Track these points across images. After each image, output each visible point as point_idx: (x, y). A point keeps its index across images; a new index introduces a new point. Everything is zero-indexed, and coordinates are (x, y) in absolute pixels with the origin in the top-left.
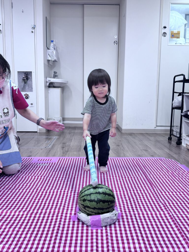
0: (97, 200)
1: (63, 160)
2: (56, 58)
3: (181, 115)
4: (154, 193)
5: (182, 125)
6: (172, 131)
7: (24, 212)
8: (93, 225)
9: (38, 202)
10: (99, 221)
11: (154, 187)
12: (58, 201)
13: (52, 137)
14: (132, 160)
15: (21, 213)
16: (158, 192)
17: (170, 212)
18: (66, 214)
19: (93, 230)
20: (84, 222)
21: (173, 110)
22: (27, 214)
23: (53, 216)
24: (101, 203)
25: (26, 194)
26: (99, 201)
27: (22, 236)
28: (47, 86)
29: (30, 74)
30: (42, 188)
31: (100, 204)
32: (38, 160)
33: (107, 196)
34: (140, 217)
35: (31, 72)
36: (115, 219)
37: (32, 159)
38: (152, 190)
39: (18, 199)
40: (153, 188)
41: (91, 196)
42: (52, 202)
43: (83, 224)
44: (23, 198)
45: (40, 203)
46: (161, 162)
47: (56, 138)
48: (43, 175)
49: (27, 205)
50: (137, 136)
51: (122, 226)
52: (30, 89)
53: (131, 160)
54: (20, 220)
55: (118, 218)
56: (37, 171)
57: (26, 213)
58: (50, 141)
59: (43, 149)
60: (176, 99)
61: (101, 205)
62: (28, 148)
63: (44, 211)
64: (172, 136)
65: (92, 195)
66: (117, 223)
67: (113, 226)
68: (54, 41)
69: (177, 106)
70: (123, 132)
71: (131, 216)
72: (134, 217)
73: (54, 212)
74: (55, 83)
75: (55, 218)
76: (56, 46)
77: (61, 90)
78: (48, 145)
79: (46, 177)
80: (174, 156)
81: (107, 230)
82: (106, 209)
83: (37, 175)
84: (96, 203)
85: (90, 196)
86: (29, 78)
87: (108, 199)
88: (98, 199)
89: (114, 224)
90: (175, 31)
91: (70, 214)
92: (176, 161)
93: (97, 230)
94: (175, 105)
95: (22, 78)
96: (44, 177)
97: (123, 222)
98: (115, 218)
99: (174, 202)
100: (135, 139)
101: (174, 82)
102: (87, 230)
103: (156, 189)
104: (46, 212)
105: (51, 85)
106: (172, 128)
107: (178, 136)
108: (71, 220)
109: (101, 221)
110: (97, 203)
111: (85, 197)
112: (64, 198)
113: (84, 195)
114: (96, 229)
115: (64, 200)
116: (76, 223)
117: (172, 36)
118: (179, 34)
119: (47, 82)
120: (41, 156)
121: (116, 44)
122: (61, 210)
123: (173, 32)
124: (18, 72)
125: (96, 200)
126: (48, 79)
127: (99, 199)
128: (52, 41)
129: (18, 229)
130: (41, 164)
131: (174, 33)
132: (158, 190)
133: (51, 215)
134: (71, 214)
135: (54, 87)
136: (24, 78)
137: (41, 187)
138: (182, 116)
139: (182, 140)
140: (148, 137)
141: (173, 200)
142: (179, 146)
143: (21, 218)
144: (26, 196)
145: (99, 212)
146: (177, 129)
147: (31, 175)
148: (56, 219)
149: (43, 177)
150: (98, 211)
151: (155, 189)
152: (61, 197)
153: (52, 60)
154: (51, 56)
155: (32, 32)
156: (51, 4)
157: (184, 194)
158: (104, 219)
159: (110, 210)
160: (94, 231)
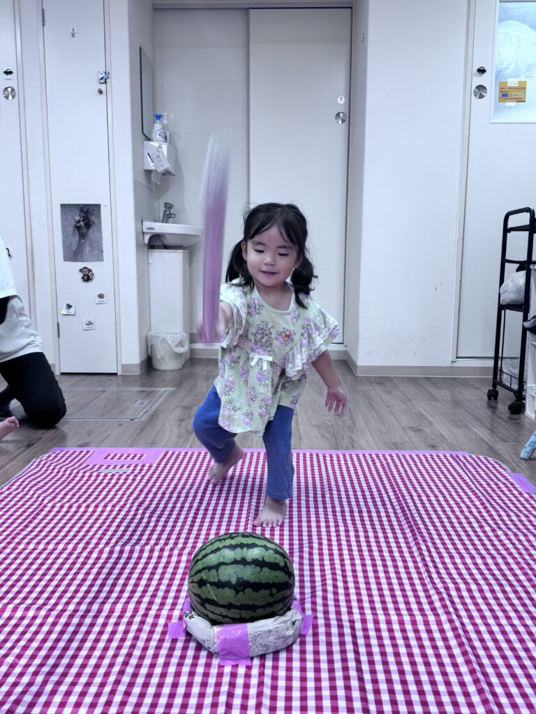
0: (237, 583)
1: (175, 456)
2: (169, 166)
3: (523, 327)
4: (419, 559)
5: (526, 357)
6: (499, 372)
7: (39, 609)
8: (225, 652)
9: (84, 580)
10: (243, 641)
11: (421, 542)
12: (139, 579)
13: (157, 389)
14: (372, 458)
15: (31, 613)
16: (431, 556)
17: (454, 617)
18: (157, 616)
19: (224, 666)
20: (203, 643)
21: (503, 311)
22: (46, 617)
23: (117, 624)
24: (249, 591)
25: (53, 556)
26: (242, 585)
27: (21, 679)
28: (144, 244)
29: (95, 212)
30: (100, 539)
31: (244, 593)
32: (106, 458)
33: (266, 569)
34: (365, 630)
35: (99, 206)
36: (289, 637)
37: (90, 453)
38: (415, 549)
39: (30, 572)
40: (417, 544)
41: (219, 572)
42: (121, 582)
43: (199, 647)
44: (45, 567)
45: (88, 583)
46: (454, 464)
47: (165, 391)
48: (110, 501)
49: (50, 589)
50: (397, 386)
51: (310, 656)
52: (96, 253)
53: (368, 457)
54: (24, 633)
55: (303, 633)
56: (96, 489)
57: (43, 613)
58: (148, 401)
59: (125, 425)
60: (510, 279)
61: (248, 597)
62: (84, 422)
63: (95, 607)
64: (499, 388)
65: (222, 568)
66: (296, 647)
67: (283, 655)
68: (165, 117)
69: (512, 301)
70: (359, 374)
71: (340, 626)
72: (347, 631)
73: (124, 611)
74: (167, 237)
75: (122, 628)
76: (169, 131)
77: (184, 256)
78: (141, 412)
79: (117, 509)
80: (498, 447)
81: (264, 668)
82: (264, 607)
83: (93, 502)
84: (233, 592)
85: (217, 572)
86: (94, 223)
87: (268, 579)
88: (238, 578)
89: (289, 649)
90: (512, 82)
91: (167, 618)
92: (500, 462)
93: (236, 666)
94: (508, 297)
95: (73, 223)
96: (114, 506)
97: (316, 643)
98: (291, 632)
99: (474, 587)
100: (392, 395)
101: (506, 230)
102: (208, 665)
103: (427, 546)
104: (100, 611)
105: (156, 243)
106: (500, 362)
107: (515, 387)
108: (167, 637)
109: (247, 641)
110: (237, 592)
111: (204, 575)
112: (159, 571)
113: (201, 568)
114: (234, 664)
115: (157, 577)
116: (180, 645)
117: (504, 95)
118: (525, 88)
119: (143, 233)
120: (116, 446)
121: (340, 122)
122: (143, 606)
123: (506, 83)
124: (63, 206)
125: (234, 581)
126: (147, 224)
127: (242, 578)
128: (159, 117)
129: (14, 661)
130: (112, 467)
131: (510, 88)
132: (433, 550)
133: (113, 620)
134: (169, 617)
135: (166, 247)
136: (79, 222)
137: (98, 536)
138: (524, 330)
139: (524, 399)
140: (431, 389)
141: (470, 581)
142: (516, 416)
143: (29, 626)
144: (53, 564)
145: (243, 616)
146: (514, 368)
147: (76, 502)
148: (126, 632)
149: (108, 509)
150: (240, 614)
151: (423, 547)
152: (151, 566)
153: (159, 171)
154: (156, 160)
155: (101, 92)
156: (155, 9)
157: (507, 564)
158: (256, 635)
159: (276, 610)
160: (228, 670)
